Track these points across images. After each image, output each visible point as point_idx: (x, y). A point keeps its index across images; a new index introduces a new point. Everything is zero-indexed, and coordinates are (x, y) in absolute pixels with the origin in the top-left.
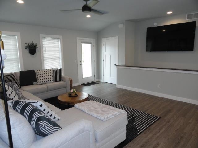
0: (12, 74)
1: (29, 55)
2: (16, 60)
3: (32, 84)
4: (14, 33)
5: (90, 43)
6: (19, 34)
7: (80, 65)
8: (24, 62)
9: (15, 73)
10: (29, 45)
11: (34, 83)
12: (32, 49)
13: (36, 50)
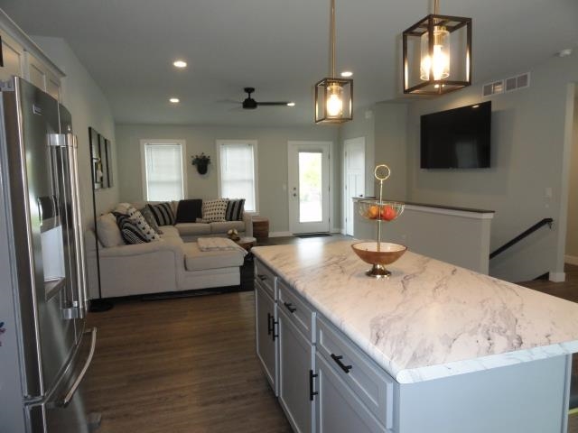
0: (167, 203)
1: (197, 174)
2: (178, 182)
3: (194, 221)
4: (178, 141)
5: (320, 151)
6: (184, 141)
7: (295, 195)
8: (189, 185)
9: (173, 202)
10: (197, 159)
11: (197, 219)
12: (202, 165)
13: (209, 166)
